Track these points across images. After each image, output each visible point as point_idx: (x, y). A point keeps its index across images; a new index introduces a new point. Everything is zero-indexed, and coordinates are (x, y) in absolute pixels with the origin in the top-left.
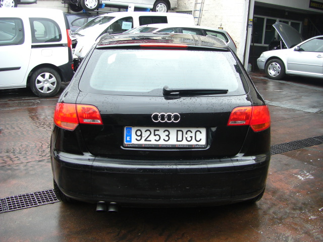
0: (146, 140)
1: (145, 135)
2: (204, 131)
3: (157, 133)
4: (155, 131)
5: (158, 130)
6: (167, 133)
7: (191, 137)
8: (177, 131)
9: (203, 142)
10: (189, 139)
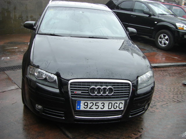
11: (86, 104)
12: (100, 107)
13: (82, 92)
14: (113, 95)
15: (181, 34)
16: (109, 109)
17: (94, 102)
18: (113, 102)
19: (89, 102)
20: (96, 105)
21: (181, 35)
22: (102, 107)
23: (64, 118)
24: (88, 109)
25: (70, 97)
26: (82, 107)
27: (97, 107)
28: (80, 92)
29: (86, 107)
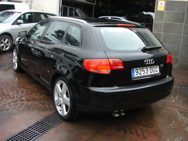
0: (140, 74)
1: (139, 71)
2: (158, 66)
3: (143, 70)
4: (143, 69)
5: (144, 68)
6: (147, 69)
7: (155, 70)
8: (150, 68)
9: (158, 72)
10: (154, 71)
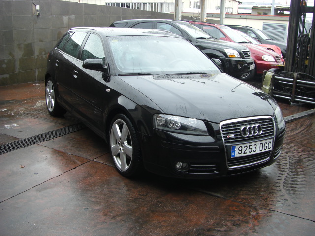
11: (240, 149)
12: (253, 150)
13: (235, 135)
14: (262, 134)
15: (233, 63)
16: (260, 151)
17: (248, 145)
18: (264, 142)
19: (243, 146)
20: (249, 149)
21: (234, 65)
22: (255, 150)
23: (216, 172)
24: (243, 155)
25: (224, 143)
26: (237, 154)
27: (250, 150)
28: (232, 136)
29: (240, 152)
